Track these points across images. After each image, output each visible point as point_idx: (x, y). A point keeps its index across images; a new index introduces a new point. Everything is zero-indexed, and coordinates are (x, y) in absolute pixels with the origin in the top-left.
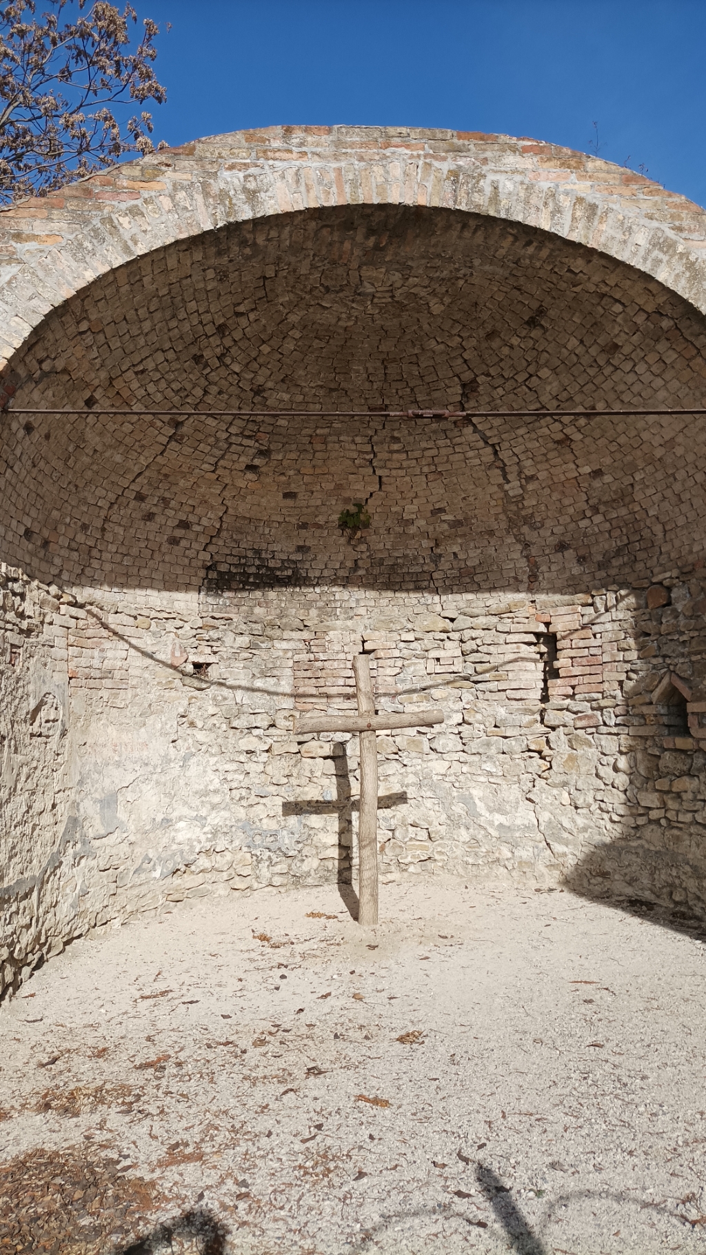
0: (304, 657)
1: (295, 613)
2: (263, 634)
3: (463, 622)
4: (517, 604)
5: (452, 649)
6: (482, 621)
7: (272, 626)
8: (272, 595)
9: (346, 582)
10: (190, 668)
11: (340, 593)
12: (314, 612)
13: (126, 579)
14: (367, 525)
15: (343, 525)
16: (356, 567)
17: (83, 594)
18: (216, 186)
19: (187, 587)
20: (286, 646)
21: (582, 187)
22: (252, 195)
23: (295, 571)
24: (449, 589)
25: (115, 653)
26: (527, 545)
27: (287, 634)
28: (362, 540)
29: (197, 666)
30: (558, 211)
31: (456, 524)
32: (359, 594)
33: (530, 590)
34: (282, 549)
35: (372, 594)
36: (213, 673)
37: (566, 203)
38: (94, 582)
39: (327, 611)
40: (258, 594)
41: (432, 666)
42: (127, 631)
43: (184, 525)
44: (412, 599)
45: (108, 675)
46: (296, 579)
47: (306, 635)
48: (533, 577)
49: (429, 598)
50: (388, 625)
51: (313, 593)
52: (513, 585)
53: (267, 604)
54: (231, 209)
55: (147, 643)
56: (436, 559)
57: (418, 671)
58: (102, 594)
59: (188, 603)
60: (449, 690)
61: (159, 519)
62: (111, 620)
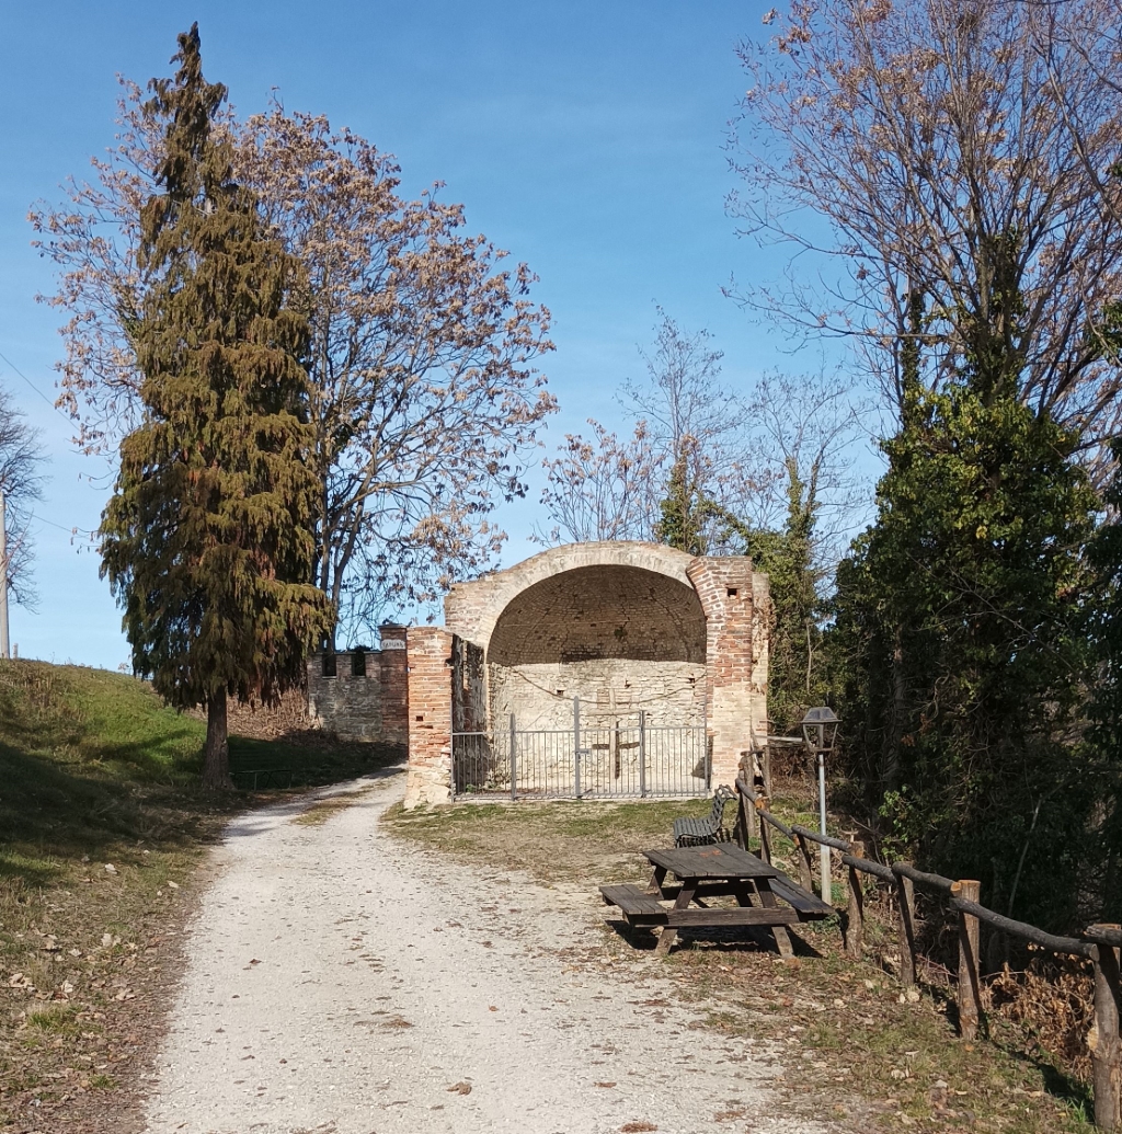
0: (602, 687)
1: (598, 670)
2: (586, 678)
3: (665, 673)
4: (684, 666)
5: (661, 685)
6: (672, 673)
7: (589, 675)
8: (589, 662)
9: (620, 657)
10: (556, 693)
11: (617, 661)
12: (606, 669)
13: (531, 661)
14: (626, 634)
15: (616, 634)
16: (623, 650)
17: (517, 668)
18: (553, 563)
19: (554, 661)
20: (596, 683)
21: (657, 554)
22: (562, 565)
23: (598, 653)
24: (660, 660)
25: (529, 687)
26: (686, 643)
27: (595, 678)
28: (624, 640)
29: (559, 691)
30: (650, 563)
31: (661, 634)
32: (625, 661)
33: (688, 661)
34: (592, 645)
35: (630, 661)
36: (565, 694)
37: (652, 560)
38: (521, 663)
39: (612, 668)
40: (583, 662)
41: (653, 691)
42: (533, 680)
43: (553, 639)
44: (646, 663)
45: (526, 695)
46: (598, 656)
47: (603, 679)
48: (689, 656)
49: (653, 663)
50: (636, 674)
51: (606, 661)
52: (682, 659)
53: (587, 666)
54: (557, 570)
55: (540, 683)
56: (655, 647)
57: (647, 694)
58: (524, 667)
59: (556, 667)
60: (659, 701)
61: (544, 638)
62: (527, 676)
